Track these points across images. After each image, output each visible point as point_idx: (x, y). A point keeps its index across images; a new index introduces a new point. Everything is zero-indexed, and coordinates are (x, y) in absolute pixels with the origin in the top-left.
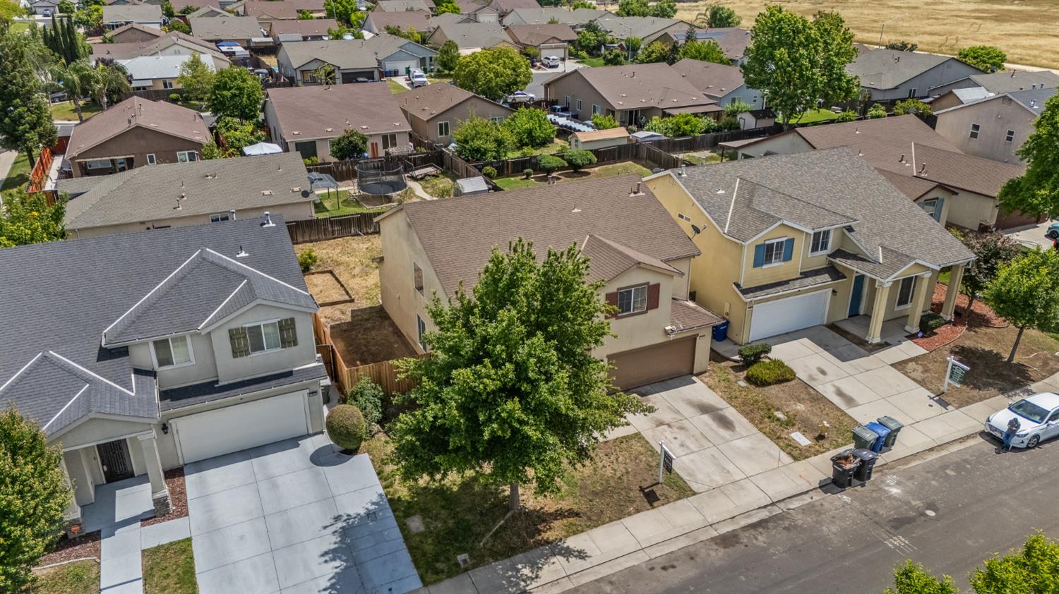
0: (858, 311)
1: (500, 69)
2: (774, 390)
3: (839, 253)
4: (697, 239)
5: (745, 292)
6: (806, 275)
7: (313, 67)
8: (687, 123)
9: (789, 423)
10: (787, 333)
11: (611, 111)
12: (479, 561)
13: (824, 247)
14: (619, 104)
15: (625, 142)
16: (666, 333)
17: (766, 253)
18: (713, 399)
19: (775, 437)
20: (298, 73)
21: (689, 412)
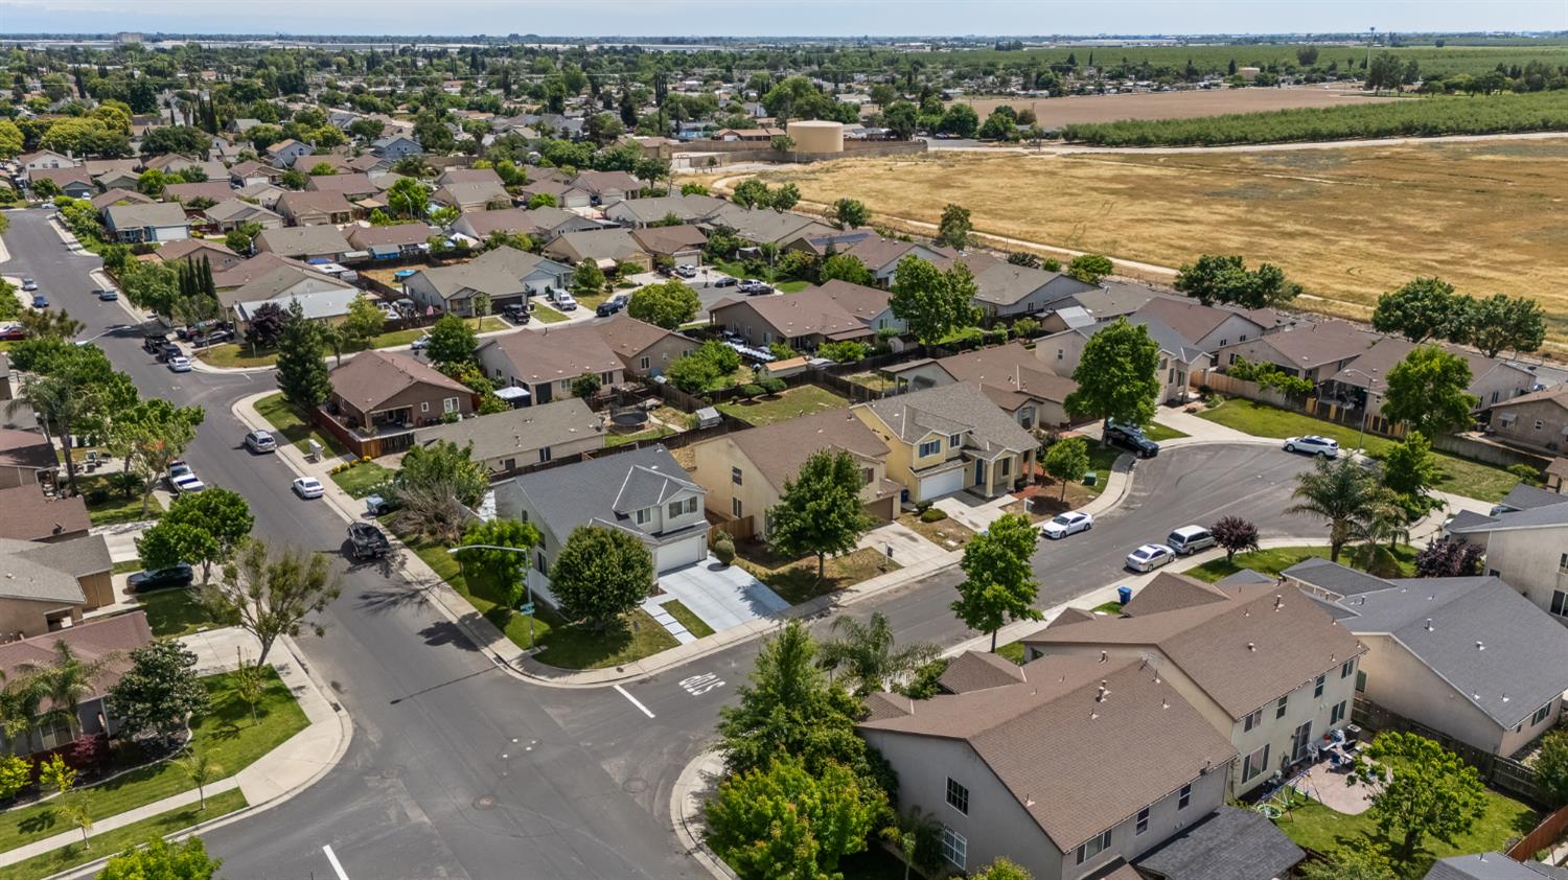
0: (980, 482)
1: (676, 303)
2: (937, 524)
3: (966, 447)
4: (888, 443)
5: (916, 472)
6: (948, 460)
7: (463, 295)
8: (850, 350)
9: (946, 537)
10: (941, 495)
11: (782, 340)
12: (812, 596)
13: (957, 444)
14: (789, 333)
15: (804, 369)
16: (878, 496)
17: (926, 449)
18: (906, 530)
19: (940, 544)
20: (448, 302)
21: (892, 535)
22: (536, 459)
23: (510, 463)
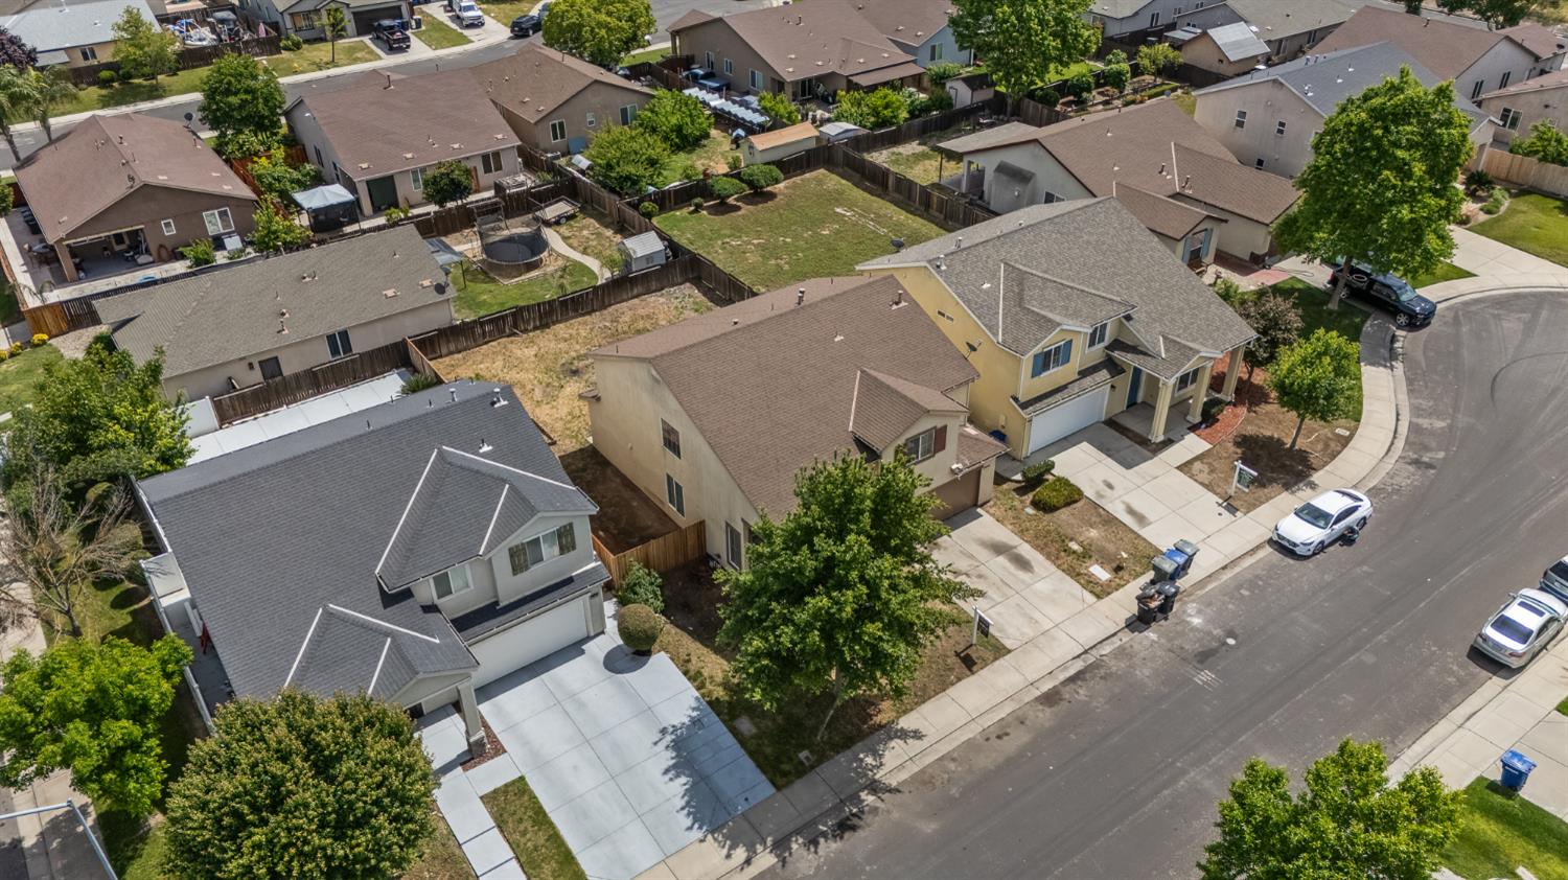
2: (1063, 515)
3: (1116, 345)
4: (972, 357)
5: (1024, 406)
6: (1084, 374)
7: (309, 5)
8: (887, 106)
9: (1086, 555)
10: (1065, 438)
11: (778, 85)
12: (821, 758)
13: (1102, 339)
14: (790, 73)
15: (813, 145)
16: (953, 472)
17: (1044, 362)
18: (1005, 535)
19: (1075, 574)
20: (287, 18)
21: (983, 554)
22: (322, 356)
23: (271, 366)
